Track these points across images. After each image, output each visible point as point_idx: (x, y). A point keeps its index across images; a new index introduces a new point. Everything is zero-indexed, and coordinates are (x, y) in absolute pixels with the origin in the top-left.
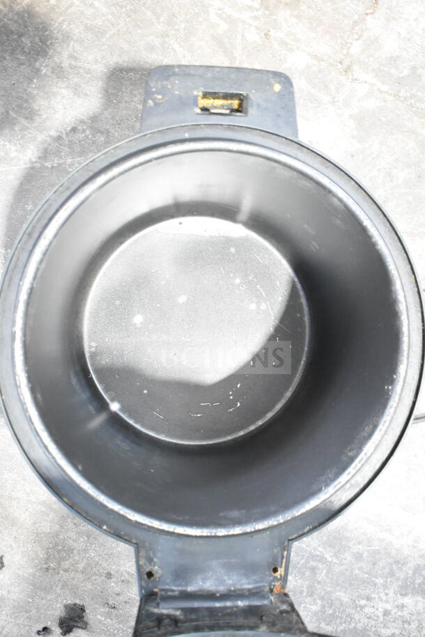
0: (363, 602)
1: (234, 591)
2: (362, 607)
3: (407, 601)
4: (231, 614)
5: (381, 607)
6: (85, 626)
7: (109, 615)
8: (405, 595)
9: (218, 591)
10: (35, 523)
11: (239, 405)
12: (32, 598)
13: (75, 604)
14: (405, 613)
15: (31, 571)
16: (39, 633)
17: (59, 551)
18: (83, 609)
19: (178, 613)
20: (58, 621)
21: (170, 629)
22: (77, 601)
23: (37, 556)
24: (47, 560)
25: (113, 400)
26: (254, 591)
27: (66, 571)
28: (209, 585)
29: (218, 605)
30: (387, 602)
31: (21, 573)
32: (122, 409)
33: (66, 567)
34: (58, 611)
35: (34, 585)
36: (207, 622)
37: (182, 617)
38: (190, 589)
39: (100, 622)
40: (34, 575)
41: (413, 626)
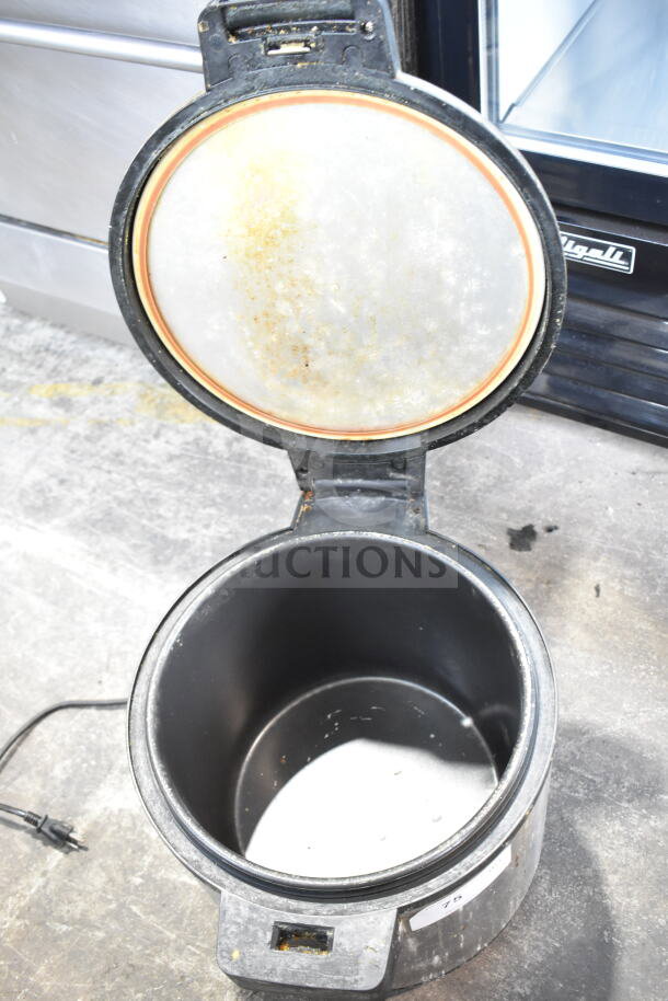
0: (229, 536)
1: (345, 495)
2: (230, 532)
3: (183, 535)
4: (349, 471)
5: (211, 532)
6: (511, 532)
7: (486, 539)
8: (185, 540)
9: (359, 494)
10: (564, 625)
11: (329, 716)
12: (564, 558)
13: (520, 550)
14: (188, 525)
15: (566, 582)
16: (556, 528)
17: (537, 598)
18: (512, 546)
19: (391, 474)
20: (538, 536)
21: (397, 459)
22: (517, 553)
23: (560, 594)
24: (548, 592)
25: (469, 729)
26: (328, 493)
27: (529, 581)
28: (366, 501)
29: (359, 482)
30: (204, 536)
31: (577, 581)
32: (460, 718)
33: (530, 584)
34: (537, 546)
35: (563, 570)
36: (367, 464)
37: (388, 469)
38: (383, 498)
39: (494, 535)
40: (564, 578)
41: (183, 514)
